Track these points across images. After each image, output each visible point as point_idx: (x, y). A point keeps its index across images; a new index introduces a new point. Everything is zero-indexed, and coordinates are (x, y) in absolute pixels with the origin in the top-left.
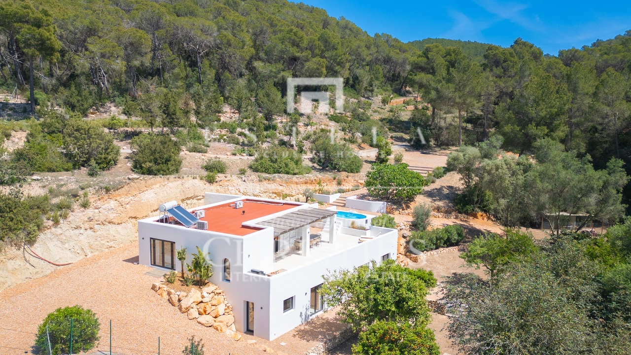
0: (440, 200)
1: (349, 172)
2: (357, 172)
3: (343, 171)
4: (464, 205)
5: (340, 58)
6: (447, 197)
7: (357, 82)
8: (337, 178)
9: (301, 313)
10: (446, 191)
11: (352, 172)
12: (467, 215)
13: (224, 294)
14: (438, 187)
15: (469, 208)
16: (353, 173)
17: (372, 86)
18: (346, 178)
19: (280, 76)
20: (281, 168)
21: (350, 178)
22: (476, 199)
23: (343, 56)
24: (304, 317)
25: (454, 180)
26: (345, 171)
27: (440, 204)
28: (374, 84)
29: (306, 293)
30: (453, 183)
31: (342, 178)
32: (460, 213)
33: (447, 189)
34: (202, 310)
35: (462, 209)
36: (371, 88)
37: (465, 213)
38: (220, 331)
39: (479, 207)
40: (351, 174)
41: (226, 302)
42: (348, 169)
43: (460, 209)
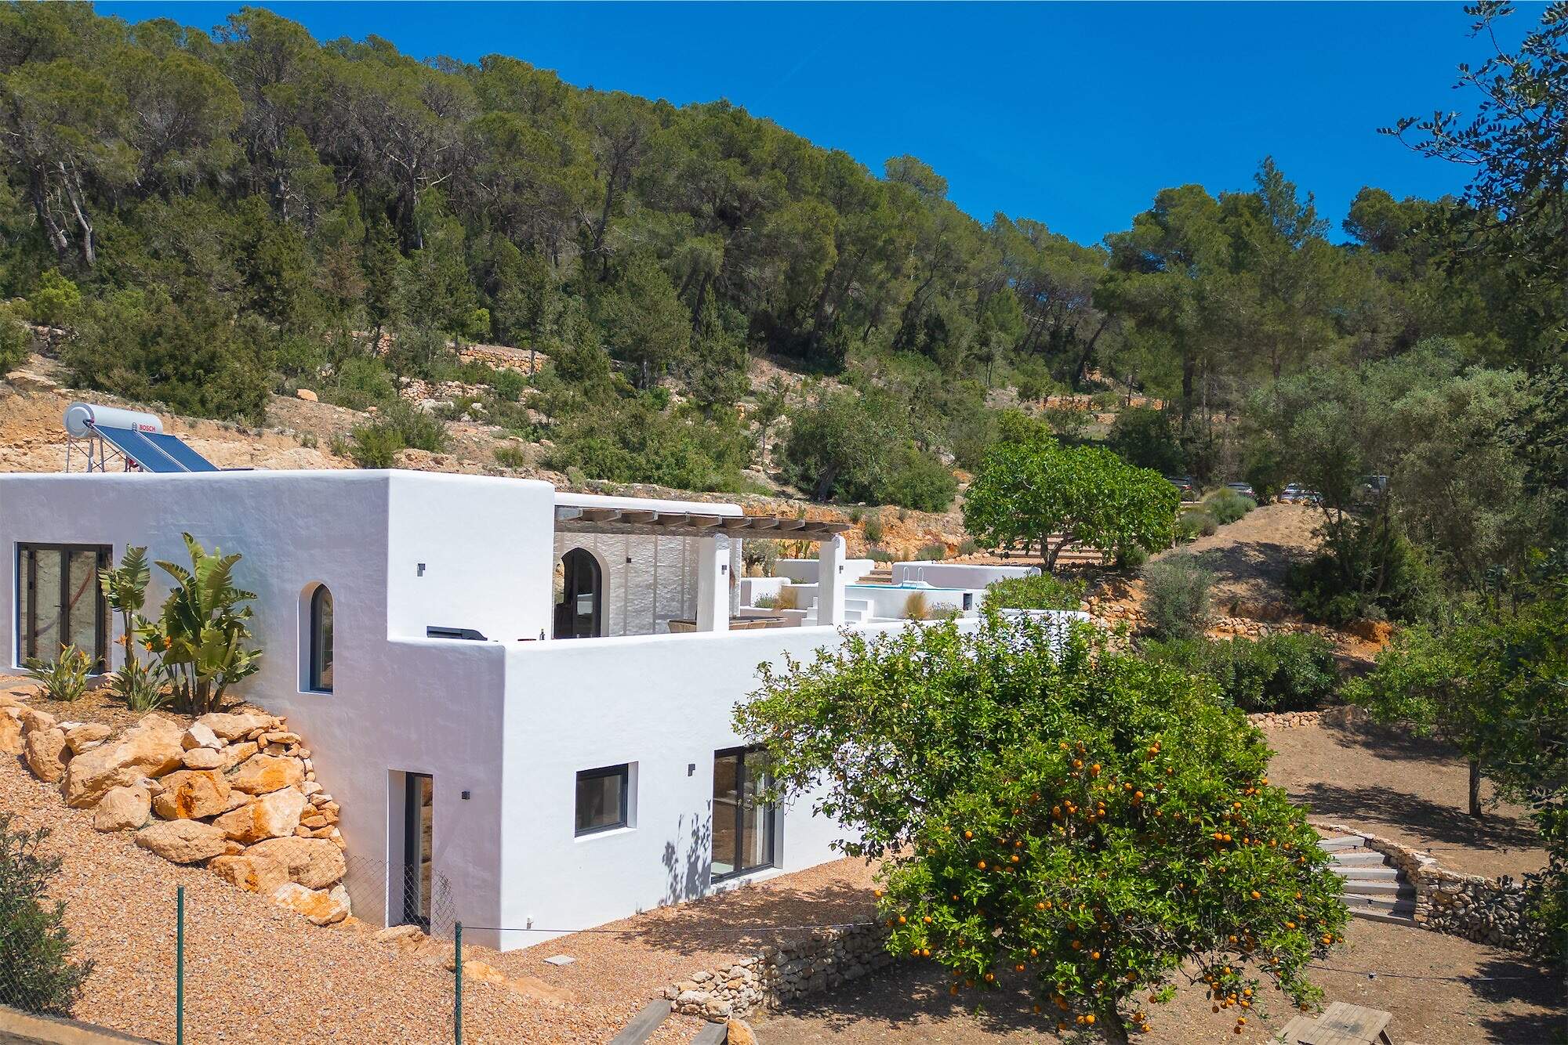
0: (1237, 579)
1: (905, 506)
2: (936, 509)
3: (885, 502)
4: (1327, 593)
5: (885, 236)
6: (1260, 570)
7: (939, 335)
8: (863, 517)
9: (670, 850)
10: (1255, 557)
11: (916, 506)
12: (1337, 629)
13: (305, 752)
14: (1229, 545)
15: (1348, 602)
16: (920, 509)
17: (987, 345)
18: (896, 521)
19: (682, 249)
20: (659, 467)
21: (909, 522)
22: (1367, 572)
23: (894, 232)
24: (682, 868)
25: (1282, 527)
26: (893, 502)
27: (1241, 589)
28: (994, 339)
29: (692, 768)
30: (1278, 536)
31: (883, 520)
32: (1311, 619)
33: (1261, 552)
34: (169, 798)
35: (1321, 605)
36: (985, 349)
37: (1330, 624)
38: (243, 885)
39: (1381, 602)
40: (916, 513)
41: (311, 787)
42: (905, 495)
43: (1309, 605)
